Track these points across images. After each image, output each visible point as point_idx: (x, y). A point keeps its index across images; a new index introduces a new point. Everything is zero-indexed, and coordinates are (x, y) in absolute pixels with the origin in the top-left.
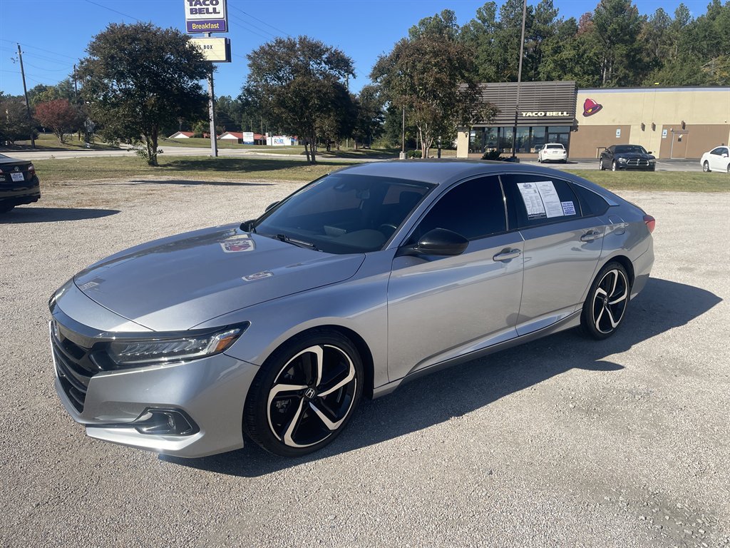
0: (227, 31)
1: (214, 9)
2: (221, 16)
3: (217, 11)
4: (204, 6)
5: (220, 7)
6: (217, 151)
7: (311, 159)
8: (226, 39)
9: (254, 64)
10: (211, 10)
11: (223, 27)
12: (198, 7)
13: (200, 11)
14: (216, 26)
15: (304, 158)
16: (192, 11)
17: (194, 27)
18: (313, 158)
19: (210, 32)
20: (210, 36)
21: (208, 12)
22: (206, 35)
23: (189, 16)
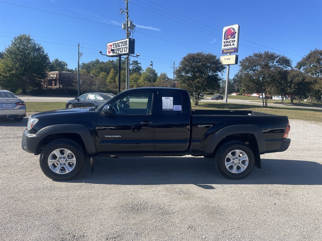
0: (237, 52)
1: (233, 44)
2: (236, 46)
3: (234, 44)
4: (229, 43)
5: (236, 43)
6: (227, 101)
7: (265, 105)
8: (236, 55)
9: (241, 65)
10: (232, 44)
11: (236, 50)
12: (227, 43)
13: (227, 45)
14: (233, 50)
15: (261, 104)
16: (224, 46)
17: (225, 51)
18: (266, 104)
19: (230, 53)
20: (230, 54)
21: (230, 45)
22: (229, 54)
23: (223, 47)
